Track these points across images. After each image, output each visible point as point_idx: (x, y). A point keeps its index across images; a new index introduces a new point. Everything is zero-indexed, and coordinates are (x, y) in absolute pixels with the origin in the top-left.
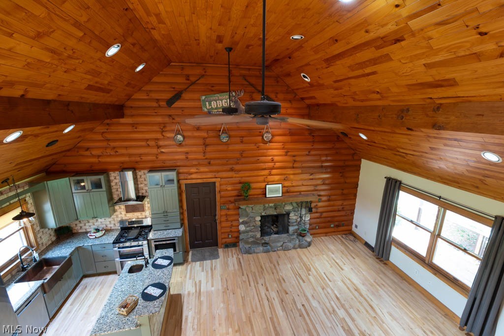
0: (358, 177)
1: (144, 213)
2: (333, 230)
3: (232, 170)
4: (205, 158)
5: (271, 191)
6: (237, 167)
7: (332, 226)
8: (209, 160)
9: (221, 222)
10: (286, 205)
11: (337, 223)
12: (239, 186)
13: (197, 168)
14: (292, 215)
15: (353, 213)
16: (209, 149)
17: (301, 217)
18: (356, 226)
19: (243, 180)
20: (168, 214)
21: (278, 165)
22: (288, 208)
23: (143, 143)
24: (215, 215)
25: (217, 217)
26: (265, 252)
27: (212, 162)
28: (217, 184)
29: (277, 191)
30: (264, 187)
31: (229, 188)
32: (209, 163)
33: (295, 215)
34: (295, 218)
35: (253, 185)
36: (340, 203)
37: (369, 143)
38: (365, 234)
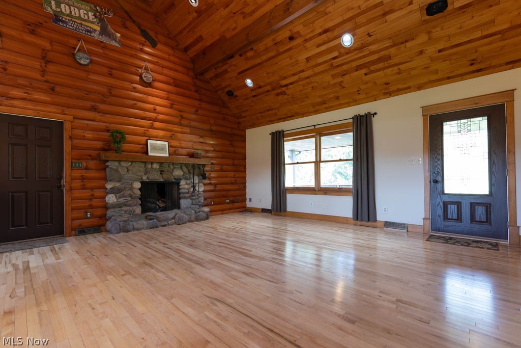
0: (244, 148)
2: (228, 206)
3: (94, 109)
4: (44, 79)
5: (155, 148)
6: (102, 107)
7: (228, 201)
8: (52, 85)
9: (71, 189)
10: (175, 170)
11: (232, 198)
12: (106, 135)
13: (26, 91)
14: (183, 183)
15: (245, 187)
16: (51, 68)
17: (194, 187)
18: (250, 200)
19: (114, 127)
21: (161, 117)
22: (178, 173)
24: (61, 178)
25: (63, 182)
26: (150, 228)
27: (58, 89)
28: (67, 126)
29: (162, 149)
30: (144, 142)
31: (89, 135)
32: (53, 89)
33: (187, 184)
34: (186, 186)
35: (129, 138)
36: (232, 174)
37: (254, 93)
38: (260, 201)
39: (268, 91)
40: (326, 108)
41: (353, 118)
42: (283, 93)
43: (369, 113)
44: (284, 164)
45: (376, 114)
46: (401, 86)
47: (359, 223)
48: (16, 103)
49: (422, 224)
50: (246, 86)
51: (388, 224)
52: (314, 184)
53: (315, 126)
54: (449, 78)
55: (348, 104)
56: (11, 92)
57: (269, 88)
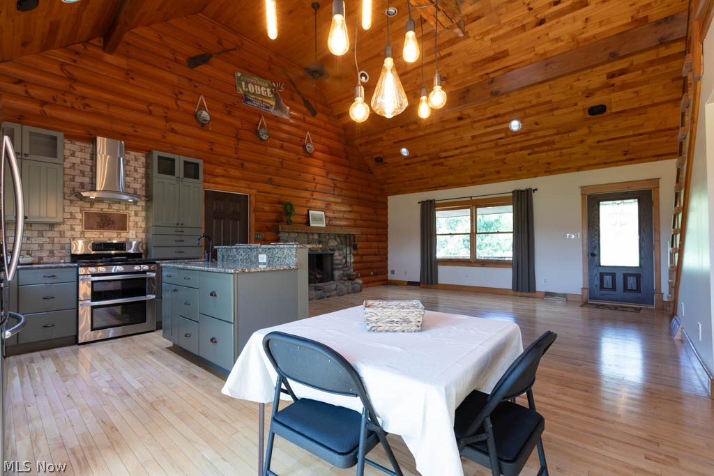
0: (386, 215)
1: (124, 234)
2: (373, 279)
3: (270, 182)
4: (236, 156)
5: (315, 219)
6: (277, 179)
7: (372, 273)
8: (242, 162)
10: (330, 241)
11: (375, 270)
12: (280, 208)
13: (225, 168)
14: (336, 253)
15: (387, 258)
16: (241, 145)
17: (346, 258)
18: (393, 272)
19: (286, 199)
20: (184, 229)
21: (319, 187)
22: (333, 243)
23: (144, 107)
27: (246, 164)
28: (253, 199)
29: (320, 220)
30: (305, 213)
31: (267, 208)
32: (242, 165)
33: (340, 255)
34: (340, 258)
35: (297, 210)
36: (375, 244)
37: (408, 162)
38: (406, 273)
39: (424, 161)
40: (485, 181)
41: (513, 192)
42: (442, 164)
43: (530, 189)
44: (436, 235)
45: (536, 189)
46: (561, 167)
47: (518, 293)
48: (219, 180)
49: (580, 294)
50: (400, 154)
51: (548, 294)
52: (469, 255)
53: (471, 197)
54: (605, 163)
55: (509, 179)
56: (217, 170)
57: (426, 158)
